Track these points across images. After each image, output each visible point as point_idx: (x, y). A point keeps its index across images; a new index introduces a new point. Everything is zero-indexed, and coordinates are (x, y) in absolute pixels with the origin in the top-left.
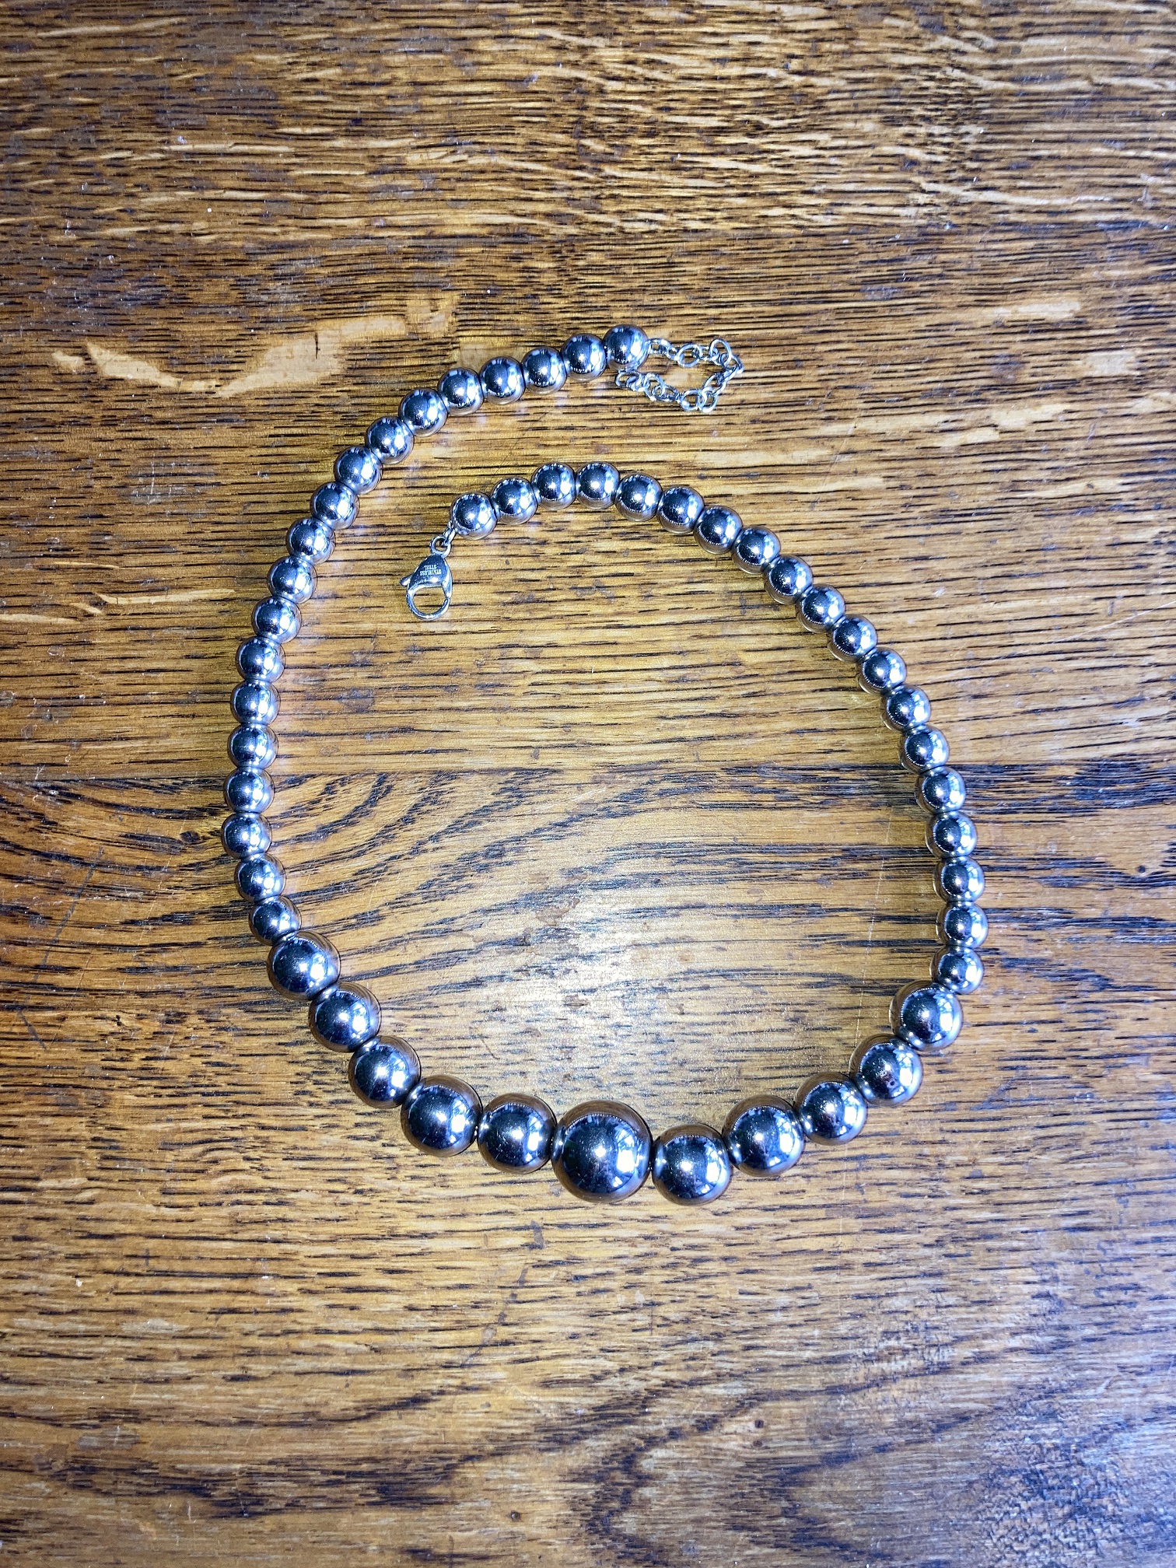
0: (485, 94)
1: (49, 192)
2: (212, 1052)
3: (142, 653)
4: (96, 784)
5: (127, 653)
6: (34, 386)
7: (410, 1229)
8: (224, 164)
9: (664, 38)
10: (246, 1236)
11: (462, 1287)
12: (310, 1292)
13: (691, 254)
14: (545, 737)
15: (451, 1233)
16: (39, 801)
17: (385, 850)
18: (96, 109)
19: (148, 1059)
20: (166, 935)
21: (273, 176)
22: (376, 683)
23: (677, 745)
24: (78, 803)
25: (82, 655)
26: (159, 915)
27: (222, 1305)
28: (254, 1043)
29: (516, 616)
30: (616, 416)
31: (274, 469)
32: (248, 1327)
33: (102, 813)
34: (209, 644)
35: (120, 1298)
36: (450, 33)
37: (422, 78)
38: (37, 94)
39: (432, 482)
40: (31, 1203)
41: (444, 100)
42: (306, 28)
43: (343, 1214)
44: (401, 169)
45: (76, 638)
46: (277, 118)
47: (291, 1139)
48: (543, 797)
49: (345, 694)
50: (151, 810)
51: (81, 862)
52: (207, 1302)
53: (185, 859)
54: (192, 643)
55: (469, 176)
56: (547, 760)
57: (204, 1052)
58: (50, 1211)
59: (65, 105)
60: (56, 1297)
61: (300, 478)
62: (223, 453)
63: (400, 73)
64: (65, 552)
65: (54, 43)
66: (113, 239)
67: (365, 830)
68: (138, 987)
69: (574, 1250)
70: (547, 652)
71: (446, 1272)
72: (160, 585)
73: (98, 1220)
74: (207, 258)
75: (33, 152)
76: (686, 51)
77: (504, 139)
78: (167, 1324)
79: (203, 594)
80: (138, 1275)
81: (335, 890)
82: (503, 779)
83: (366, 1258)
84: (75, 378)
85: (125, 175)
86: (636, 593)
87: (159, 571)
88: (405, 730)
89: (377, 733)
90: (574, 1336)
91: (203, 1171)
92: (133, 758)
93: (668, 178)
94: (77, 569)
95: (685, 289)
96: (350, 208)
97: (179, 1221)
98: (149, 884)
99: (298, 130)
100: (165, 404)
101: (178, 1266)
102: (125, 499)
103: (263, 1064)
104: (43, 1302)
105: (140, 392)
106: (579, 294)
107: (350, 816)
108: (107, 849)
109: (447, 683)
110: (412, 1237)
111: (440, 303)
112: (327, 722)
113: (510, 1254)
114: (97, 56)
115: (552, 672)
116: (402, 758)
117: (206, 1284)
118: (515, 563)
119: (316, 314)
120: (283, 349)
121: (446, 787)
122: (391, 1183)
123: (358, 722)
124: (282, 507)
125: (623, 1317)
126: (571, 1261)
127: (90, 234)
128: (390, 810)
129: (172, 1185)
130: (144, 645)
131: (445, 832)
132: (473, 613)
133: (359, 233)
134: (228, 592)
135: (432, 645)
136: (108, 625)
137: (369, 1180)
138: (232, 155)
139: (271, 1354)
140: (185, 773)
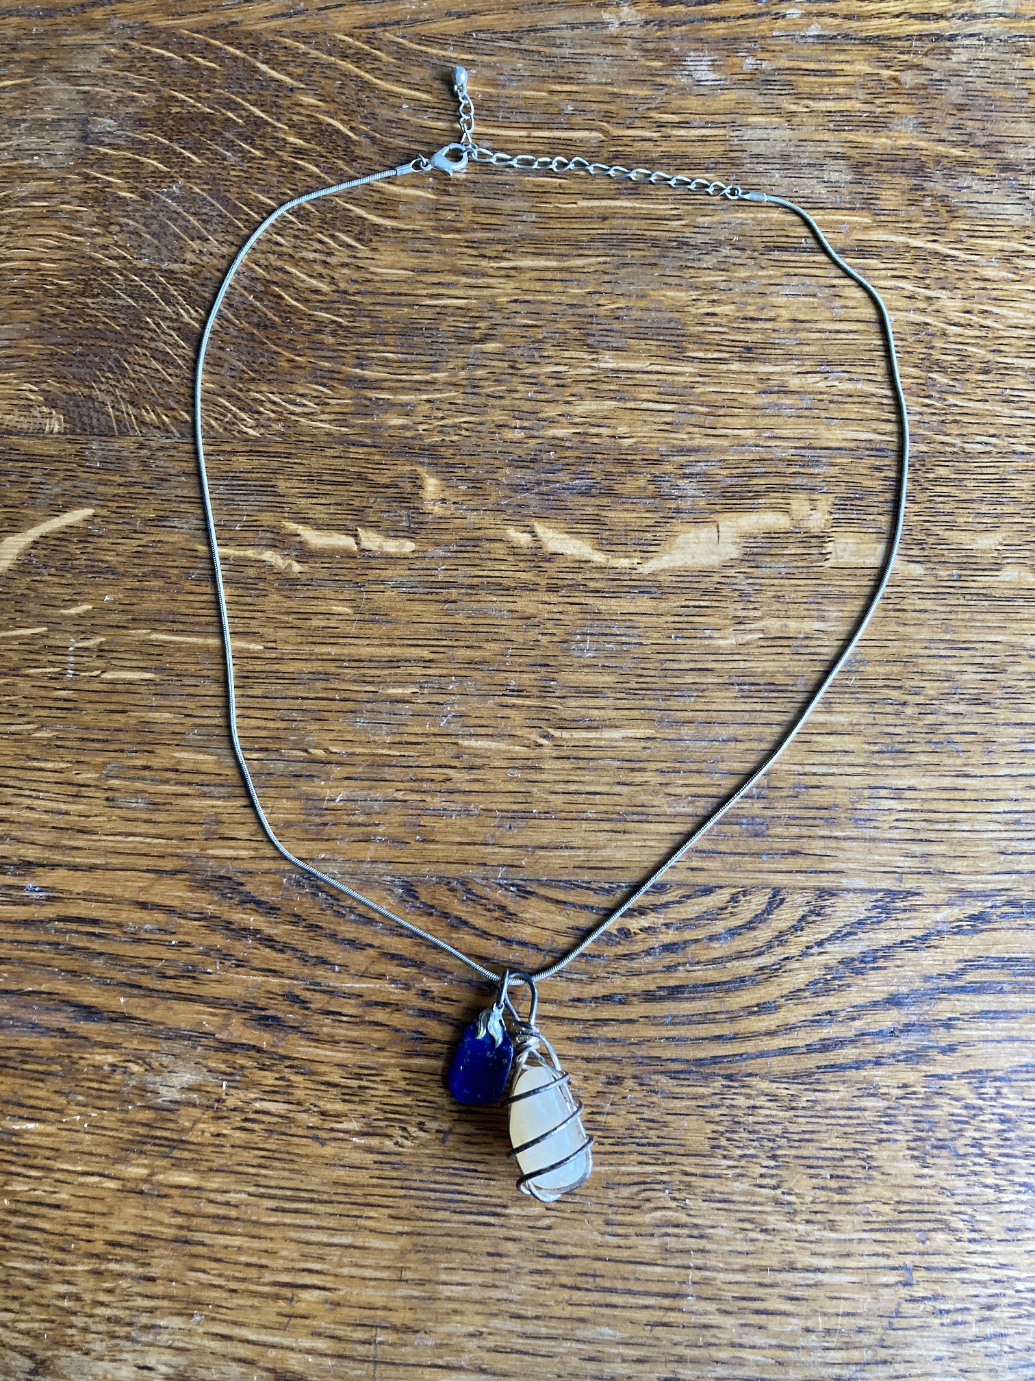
0: (851, 332)
1: (501, 397)
2: (645, 1110)
3: (582, 779)
4: (549, 884)
5: (571, 778)
6: (493, 556)
7: (806, 1263)
8: (642, 380)
9: (995, 294)
10: (674, 1262)
11: (848, 1314)
12: (726, 1312)
13: (1020, 472)
14: (907, 864)
15: (838, 1269)
16: (502, 895)
17: (779, 953)
18: (539, 330)
19: (592, 1113)
20: (605, 1012)
21: (681, 391)
22: (769, 813)
23: (1014, 877)
24: (534, 899)
25: (535, 777)
26: (600, 995)
27: (655, 1319)
28: (678, 1105)
29: (882, 763)
30: (961, 602)
31: (685, 634)
32: (677, 1338)
33: (553, 908)
34: (636, 774)
35: (574, 1308)
36: (822, 281)
37: (801, 317)
38: (491, 314)
39: (813, 650)
40: (502, 1226)
41: (818, 335)
42: (707, 272)
43: (752, 1249)
44: (784, 391)
45: (530, 763)
46: (684, 344)
47: (709, 1184)
48: (907, 915)
49: (744, 821)
50: (592, 908)
51: (536, 947)
52: (644, 1316)
53: (620, 950)
54: (622, 772)
55: (840, 399)
56: (910, 884)
57: (638, 1110)
58: (516, 1234)
59: (513, 326)
60: (523, 1303)
61: (706, 642)
62: (644, 619)
63: (782, 312)
64: (519, 692)
65: (503, 273)
66: (554, 438)
67: (764, 934)
68: (585, 1054)
69: (939, 1289)
70: (908, 794)
71: (835, 1301)
72: (595, 724)
73: (554, 1243)
74: (629, 457)
75: (488, 363)
76: (1013, 304)
77: (867, 370)
78: (611, 1332)
79: (630, 733)
80: (587, 1290)
81: (740, 982)
82: (874, 897)
83: (771, 1286)
84: (525, 551)
85: (563, 386)
86: (979, 748)
87: (595, 712)
88: (795, 853)
89: (771, 853)
90: (939, 1359)
91: (638, 1207)
92: (577, 864)
93: (998, 408)
94: (529, 707)
95: (1016, 501)
96: (744, 421)
97: (619, 1247)
98: (591, 969)
99: (701, 355)
100: (597, 576)
101: (619, 1285)
102: (567, 652)
103: (685, 1123)
104: (513, 1308)
105: (577, 565)
106: (930, 501)
107: (751, 922)
108: (558, 938)
109: (828, 815)
110: (807, 1271)
111: (818, 503)
112: (731, 843)
113: (887, 1290)
114: (539, 286)
115: (912, 810)
116: (792, 876)
117: (642, 1301)
118: (881, 719)
119: (717, 507)
120: (691, 535)
121: (828, 903)
122: (789, 1225)
123: (756, 844)
124: (692, 665)
125: (978, 1345)
126: (935, 1298)
127: (536, 433)
128: (784, 918)
129: (614, 1217)
130: (583, 772)
131: (828, 939)
132: (847, 759)
133: (751, 442)
134: (649, 732)
135: (814, 784)
136: (554, 754)
137: (773, 1221)
138: (648, 372)
139: (695, 1361)
140: (618, 879)
